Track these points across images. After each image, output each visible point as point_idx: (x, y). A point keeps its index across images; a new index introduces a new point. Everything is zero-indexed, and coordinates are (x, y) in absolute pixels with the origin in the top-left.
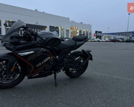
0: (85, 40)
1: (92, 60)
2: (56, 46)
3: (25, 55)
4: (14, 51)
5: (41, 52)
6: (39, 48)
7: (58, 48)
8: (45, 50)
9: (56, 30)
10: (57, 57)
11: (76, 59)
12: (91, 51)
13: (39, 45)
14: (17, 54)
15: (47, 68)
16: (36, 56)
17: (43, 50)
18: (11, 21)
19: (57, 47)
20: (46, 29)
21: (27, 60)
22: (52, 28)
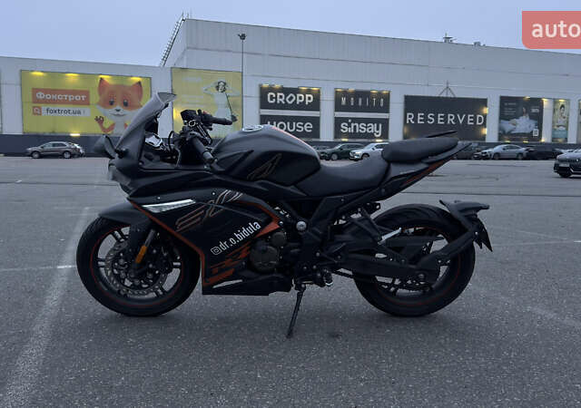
0: (431, 159)
2: (295, 184)
3: (164, 210)
5: (219, 203)
6: (215, 189)
7: (302, 191)
8: (238, 196)
9: (528, 112)
10: (302, 223)
11: (385, 238)
12: (487, 208)
13: (216, 177)
14: (140, 205)
16: (202, 216)
17: (230, 196)
18: (351, 89)
19: (298, 188)
20: (486, 110)
21: (175, 229)
22: (508, 106)
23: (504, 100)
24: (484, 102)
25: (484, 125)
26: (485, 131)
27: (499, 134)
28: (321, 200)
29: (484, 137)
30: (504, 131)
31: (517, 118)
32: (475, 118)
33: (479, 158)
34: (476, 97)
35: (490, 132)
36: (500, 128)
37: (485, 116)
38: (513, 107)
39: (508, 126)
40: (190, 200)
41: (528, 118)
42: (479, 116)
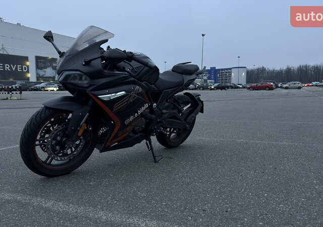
1: (203, 112)
2: (154, 84)
3: (112, 98)
4: (91, 90)
6: (133, 86)
7: (156, 87)
8: (141, 89)
9: (51, 65)
10: (155, 104)
11: (185, 108)
14: (96, 96)
15: (138, 127)
16: (127, 101)
17: (138, 89)
20: (28, 63)
21: (112, 110)
22: (40, 62)
23: (38, 59)
24: (26, 59)
25: (28, 72)
26: (29, 75)
27: (37, 77)
28: (162, 92)
29: (28, 79)
30: (39, 75)
31: (46, 68)
32: (22, 67)
33: (32, 90)
34: (21, 55)
35: (32, 76)
36: (37, 74)
37: (28, 67)
38: (43, 62)
39: (41, 73)
40: (124, 92)
41: (51, 69)
42: (24, 66)
